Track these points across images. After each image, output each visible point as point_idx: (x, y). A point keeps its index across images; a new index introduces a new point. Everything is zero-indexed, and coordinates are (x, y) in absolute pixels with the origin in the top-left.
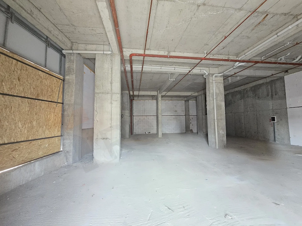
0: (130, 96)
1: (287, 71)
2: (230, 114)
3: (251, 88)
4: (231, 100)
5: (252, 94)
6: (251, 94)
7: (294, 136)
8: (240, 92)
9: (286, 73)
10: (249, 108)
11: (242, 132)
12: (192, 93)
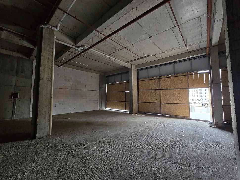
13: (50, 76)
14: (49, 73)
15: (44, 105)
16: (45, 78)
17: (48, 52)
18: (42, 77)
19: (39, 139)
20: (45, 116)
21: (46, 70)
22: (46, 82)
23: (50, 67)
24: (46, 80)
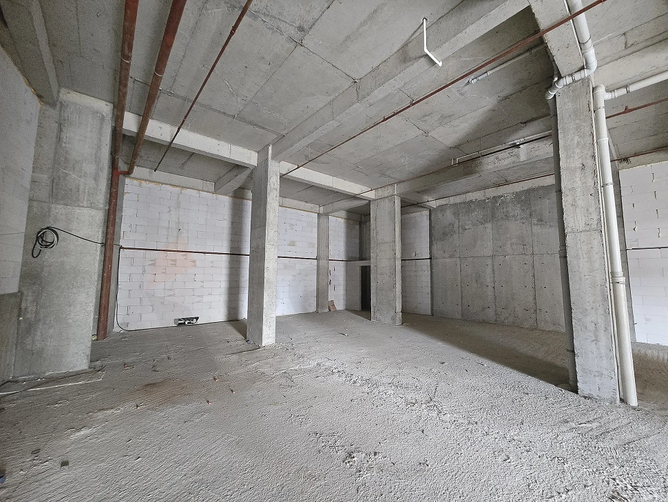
0: (118, 135)
1: (626, 159)
2: (448, 260)
3: (518, 195)
4: (452, 224)
5: (518, 211)
6: (516, 210)
7: (647, 320)
8: (481, 204)
9: (625, 164)
10: (509, 246)
11: (483, 309)
12: (365, 189)
13: (595, 217)
14: (592, 209)
15: (588, 304)
16: (581, 226)
17: (577, 151)
18: (571, 225)
19: (585, 397)
20: (596, 336)
21: (580, 203)
22: (583, 236)
23: (592, 191)
24: (585, 231)
